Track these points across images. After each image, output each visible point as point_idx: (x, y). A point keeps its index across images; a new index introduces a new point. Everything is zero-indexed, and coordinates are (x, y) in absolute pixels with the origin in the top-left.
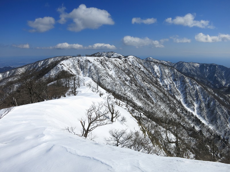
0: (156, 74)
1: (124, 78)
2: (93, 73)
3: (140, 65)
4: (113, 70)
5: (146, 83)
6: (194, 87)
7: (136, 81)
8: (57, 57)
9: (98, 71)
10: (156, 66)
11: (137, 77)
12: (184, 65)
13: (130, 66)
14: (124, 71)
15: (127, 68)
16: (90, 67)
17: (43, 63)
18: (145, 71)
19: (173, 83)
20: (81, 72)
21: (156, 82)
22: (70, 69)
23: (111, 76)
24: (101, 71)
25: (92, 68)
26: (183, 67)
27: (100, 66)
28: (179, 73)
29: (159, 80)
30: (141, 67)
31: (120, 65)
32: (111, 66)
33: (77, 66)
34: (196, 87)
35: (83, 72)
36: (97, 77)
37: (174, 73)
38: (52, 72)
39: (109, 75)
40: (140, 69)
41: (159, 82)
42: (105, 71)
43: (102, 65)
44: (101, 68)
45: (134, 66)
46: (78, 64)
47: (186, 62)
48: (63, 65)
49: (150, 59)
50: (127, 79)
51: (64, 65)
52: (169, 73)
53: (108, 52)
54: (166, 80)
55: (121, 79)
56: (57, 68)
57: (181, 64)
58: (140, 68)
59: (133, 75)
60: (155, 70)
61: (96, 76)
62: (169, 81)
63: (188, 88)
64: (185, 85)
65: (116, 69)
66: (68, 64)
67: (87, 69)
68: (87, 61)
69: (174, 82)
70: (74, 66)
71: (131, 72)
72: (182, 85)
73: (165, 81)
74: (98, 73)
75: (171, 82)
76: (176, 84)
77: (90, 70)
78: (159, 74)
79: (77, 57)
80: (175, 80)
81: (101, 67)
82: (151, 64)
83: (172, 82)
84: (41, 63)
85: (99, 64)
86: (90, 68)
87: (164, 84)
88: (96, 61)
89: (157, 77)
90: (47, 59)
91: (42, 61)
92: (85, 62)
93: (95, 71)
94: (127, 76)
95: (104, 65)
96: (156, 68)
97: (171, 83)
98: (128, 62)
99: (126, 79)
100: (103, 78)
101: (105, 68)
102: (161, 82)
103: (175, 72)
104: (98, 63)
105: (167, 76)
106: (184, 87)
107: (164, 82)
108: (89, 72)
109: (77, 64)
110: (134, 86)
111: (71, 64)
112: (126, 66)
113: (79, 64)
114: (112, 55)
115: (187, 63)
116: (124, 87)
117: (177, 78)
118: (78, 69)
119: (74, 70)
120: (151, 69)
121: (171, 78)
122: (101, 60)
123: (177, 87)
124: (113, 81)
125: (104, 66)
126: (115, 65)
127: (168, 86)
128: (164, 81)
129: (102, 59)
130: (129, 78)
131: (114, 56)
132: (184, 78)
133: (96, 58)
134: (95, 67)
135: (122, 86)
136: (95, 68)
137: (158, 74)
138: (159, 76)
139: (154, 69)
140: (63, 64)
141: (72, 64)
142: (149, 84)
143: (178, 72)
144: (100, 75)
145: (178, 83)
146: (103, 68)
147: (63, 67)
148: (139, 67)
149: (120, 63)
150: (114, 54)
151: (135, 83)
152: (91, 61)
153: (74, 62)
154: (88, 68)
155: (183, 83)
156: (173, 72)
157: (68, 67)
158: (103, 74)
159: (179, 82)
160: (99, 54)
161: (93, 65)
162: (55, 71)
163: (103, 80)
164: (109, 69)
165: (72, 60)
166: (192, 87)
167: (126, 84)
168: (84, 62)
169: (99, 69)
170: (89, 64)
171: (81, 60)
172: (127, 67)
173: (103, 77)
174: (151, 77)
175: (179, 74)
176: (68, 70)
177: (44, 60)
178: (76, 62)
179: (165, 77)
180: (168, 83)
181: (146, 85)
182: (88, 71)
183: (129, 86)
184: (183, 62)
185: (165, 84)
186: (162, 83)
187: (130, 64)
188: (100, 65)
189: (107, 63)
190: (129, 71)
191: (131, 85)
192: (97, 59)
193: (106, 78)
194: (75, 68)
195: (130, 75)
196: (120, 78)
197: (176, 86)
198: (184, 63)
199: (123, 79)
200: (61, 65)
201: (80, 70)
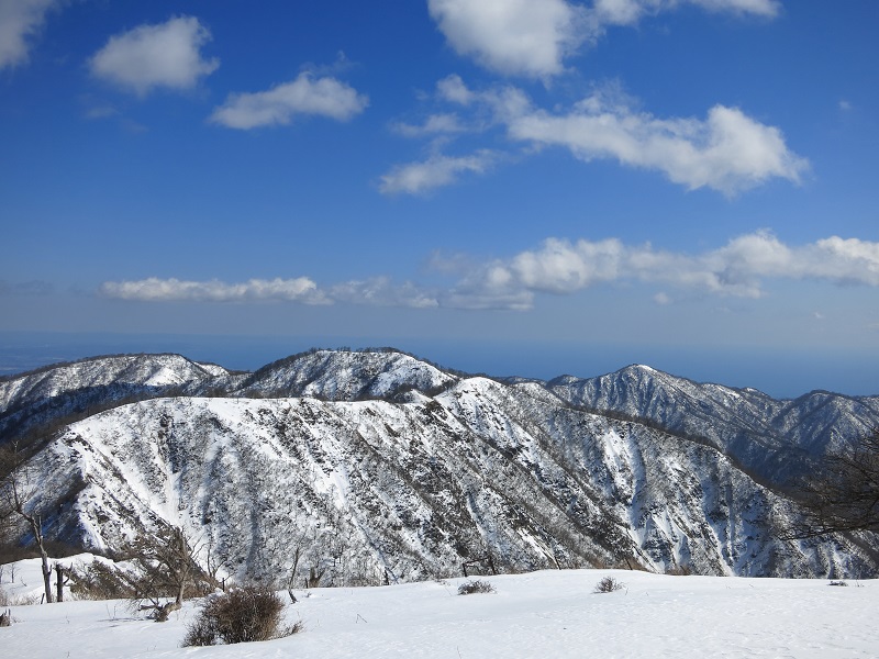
0: (611, 478)
1: (399, 508)
2: (227, 485)
3: (520, 430)
4: (340, 467)
5: (533, 533)
6: (818, 558)
7: (474, 524)
8: (103, 357)
9: (255, 474)
10: (617, 437)
11: (480, 502)
12: (839, 414)
13: (457, 438)
14: (404, 474)
15: (430, 453)
16: (220, 452)
17: (20, 393)
18: (546, 463)
19: (705, 533)
20: (173, 479)
21: (604, 526)
22: (117, 462)
23: (321, 504)
24: (272, 477)
25: (230, 458)
26: (834, 422)
27: (269, 449)
28: (738, 477)
29: (624, 514)
30: (526, 444)
31: (387, 441)
32: (333, 447)
33: (154, 448)
34: (830, 555)
35: (182, 480)
36: (246, 507)
37: (714, 478)
38: (22, 480)
39: (310, 494)
40: (510, 453)
41: (627, 526)
42: (293, 477)
43: (286, 442)
44: (276, 457)
45: (478, 441)
46: (160, 436)
47: (848, 398)
48: (78, 446)
49: (639, 373)
50: (416, 515)
51: (85, 443)
52: (683, 475)
53: (368, 351)
54: (663, 514)
55: (378, 519)
56: (47, 459)
57: (818, 408)
58: (519, 449)
59: (455, 492)
60: (606, 461)
61: (241, 503)
62: (684, 518)
63: (787, 562)
64: (767, 547)
65: (360, 461)
66: (110, 436)
67: (200, 463)
68: (207, 421)
69: (710, 528)
70: (138, 446)
71: (449, 475)
72: (756, 544)
73: (660, 523)
74: (253, 489)
75: (695, 527)
76: (723, 538)
77: (216, 470)
78: (630, 482)
79: (160, 402)
80: (715, 516)
81: (273, 456)
82: (584, 422)
83: (702, 526)
84: (8, 389)
85: (268, 437)
86: (217, 460)
87: (651, 539)
88: (252, 424)
89: (617, 497)
90: (46, 369)
91: (17, 377)
92: (197, 427)
93: (238, 476)
94: (414, 500)
95: (298, 439)
96: (615, 446)
97: (692, 534)
98: (445, 418)
99: (406, 516)
100: (280, 510)
101: (298, 455)
102: (639, 526)
103: (717, 470)
104: (264, 433)
105: (669, 495)
106: (765, 555)
107: (652, 525)
108: (209, 482)
109: (155, 434)
110: (447, 554)
111: (126, 438)
112: (424, 440)
113: (165, 439)
114: (386, 370)
115: (854, 399)
116: (390, 560)
117: (730, 502)
118: (158, 461)
119: (136, 468)
120: (586, 455)
121: (698, 505)
122: (279, 417)
123: (726, 555)
124: (328, 528)
125: (294, 448)
126: (358, 444)
127: (675, 553)
128: (655, 519)
129: (286, 412)
130: (423, 513)
131: (398, 371)
132: (767, 505)
133: (255, 404)
134: (245, 455)
135: (375, 555)
136: (241, 459)
137: (620, 481)
138: (629, 490)
139: (600, 454)
140: (79, 439)
141: (129, 438)
142: (548, 541)
143: (735, 471)
144: (264, 495)
145: (733, 535)
146: (287, 459)
147: (76, 453)
148: (514, 445)
149: (388, 428)
150: (396, 360)
151: (457, 537)
152: (226, 424)
153: (139, 425)
154: (209, 456)
155: (758, 531)
156: (707, 472)
157: (106, 451)
158: (281, 492)
159: (739, 529)
160: (320, 357)
161: (234, 445)
162: (35, 474)
163: (278, 522)
164: (319, 461)
165: (134, 417)
166: (808, 556)
167: (399, 541)
168: (190, 425)
169: (262, 463)
170: (217, 437)
171: (178, 416)
172: (428, 446)
173: (277, 505)
174: (575, 497)
175: (740, 480)
176: (100, 468)
177: (30, 374)
178: (152, 425)
179: (660, 498)
180: (677, 530)
181: (528, 545)
182: (205, 475)
183: (416, 554)
184: (833, 396)
185: (656, 536)
186: (643, 530)
187: (456, 427)
188: (276, 441)
189: (314, 431)
190: (435, 468)
191: (432, 550)
192: (263, 411)
193: (293, 514)
194: (143, 460)
195: (441, 494)
196: (374, 511)
197: (719, 550)
198: (839, 403)
199: (393, 514)
200: (70, 442)
201: (167, 468)
